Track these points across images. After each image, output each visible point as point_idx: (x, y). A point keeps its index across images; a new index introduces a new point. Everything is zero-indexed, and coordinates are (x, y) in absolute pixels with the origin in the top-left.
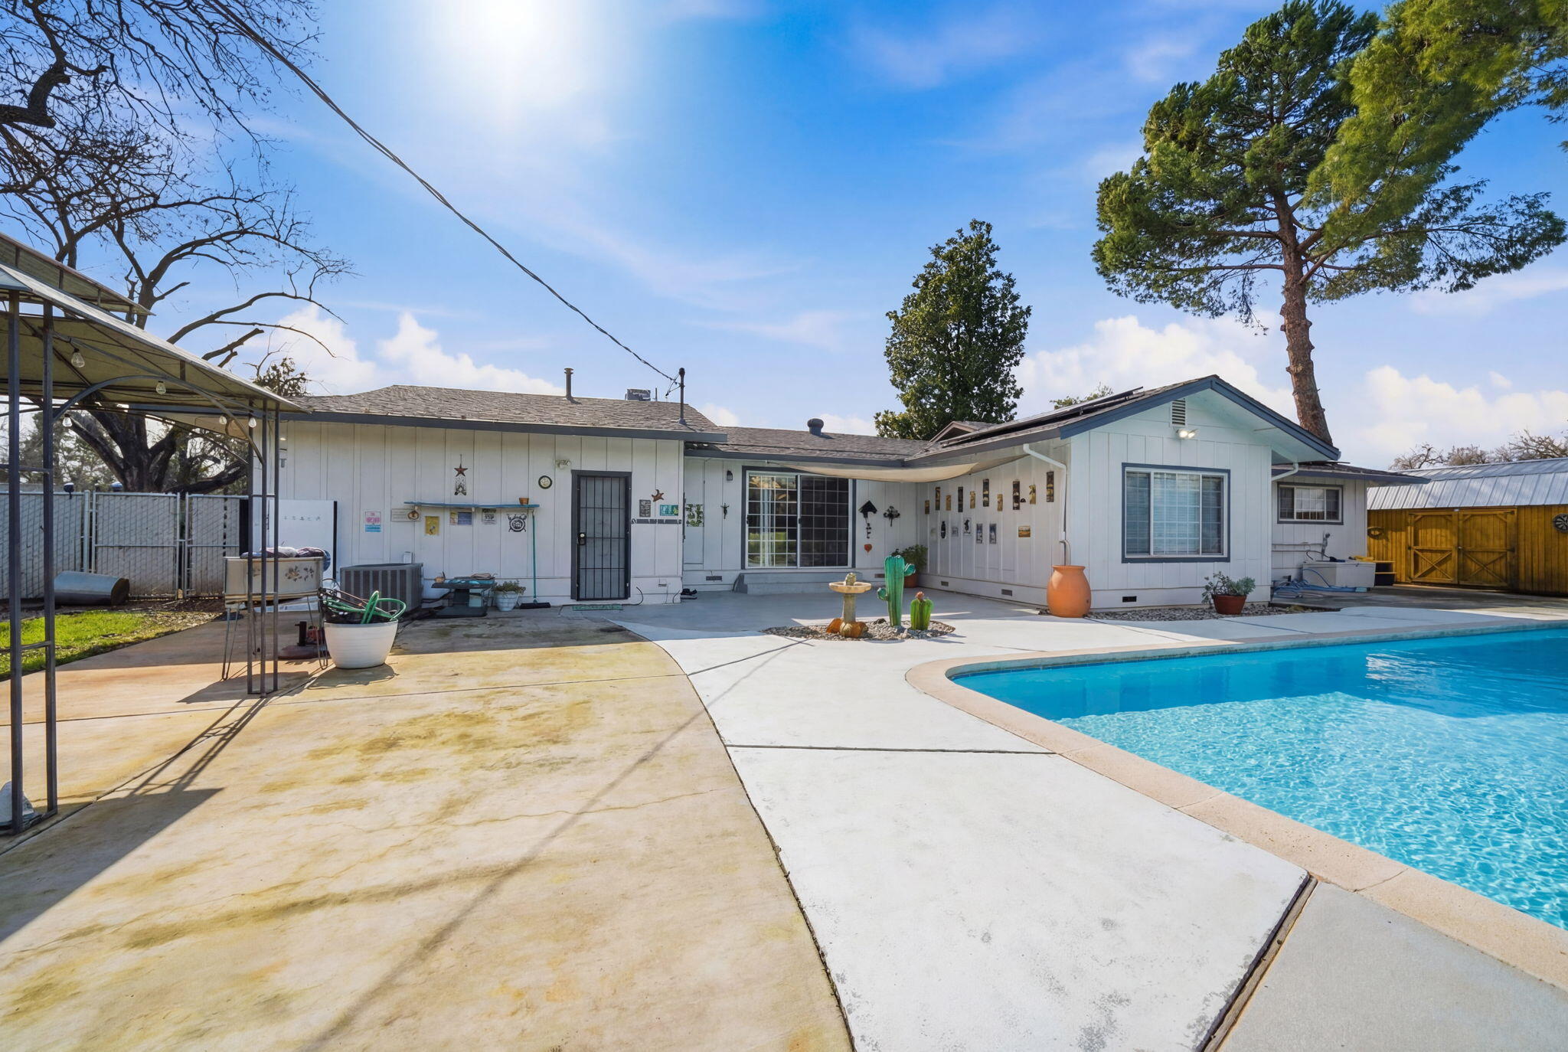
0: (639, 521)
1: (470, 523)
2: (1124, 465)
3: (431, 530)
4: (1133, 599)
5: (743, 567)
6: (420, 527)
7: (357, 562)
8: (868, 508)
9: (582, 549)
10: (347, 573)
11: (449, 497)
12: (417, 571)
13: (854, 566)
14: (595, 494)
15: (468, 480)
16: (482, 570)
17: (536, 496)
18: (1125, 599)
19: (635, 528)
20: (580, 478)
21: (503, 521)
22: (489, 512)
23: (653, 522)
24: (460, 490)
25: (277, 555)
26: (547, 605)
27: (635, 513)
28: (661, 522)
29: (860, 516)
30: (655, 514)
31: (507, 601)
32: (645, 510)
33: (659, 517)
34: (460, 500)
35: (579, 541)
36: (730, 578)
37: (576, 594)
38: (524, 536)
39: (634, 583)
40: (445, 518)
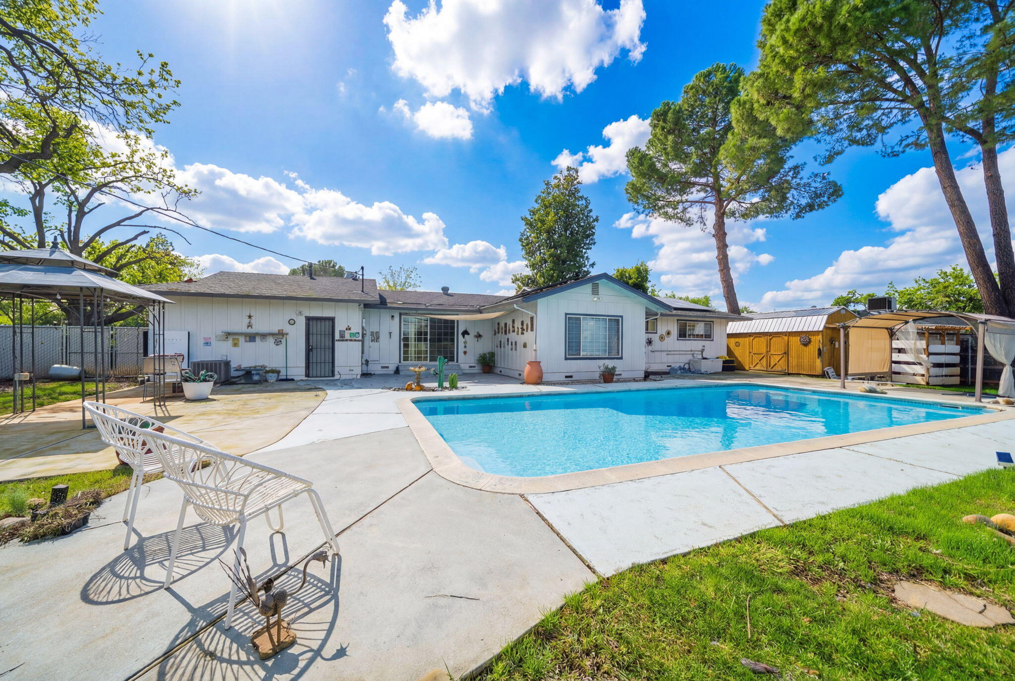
0: (339, 340)
1: (255, 341)
2: (566, 314)
3: (235, 345)
4: (571, 377)
5: (400, 362)
6: (230, 342)
7: (199, 360)
8: (465, 333)
9: (311, 353)
10: (194, 364)
11: (244, 329)
12: (227, 364)
13: (457, 362)
14: (315, 327)
15: (253, 321)
16: (260, 363)
17: (287, 328)
18: (566, 377)
19: (337, 344)
20: (309, 319)
21: (271, 340)
22: (264, 336)
23: (347, 340)
24: (250, 326)
25: (164, 356)
26: (293, 380)
27: (337, 337)
28: (351, 340)
29: (460, 336)
30: (347, 336)
31: (272, 378)
32: (342, 335)
33: (349, 338)
34: (250, 330)
35: (309, 351)
36: (392, 368)
37: (307, 375)
38: (282, 347)
39: (337, 369)
40: (242, 339)
